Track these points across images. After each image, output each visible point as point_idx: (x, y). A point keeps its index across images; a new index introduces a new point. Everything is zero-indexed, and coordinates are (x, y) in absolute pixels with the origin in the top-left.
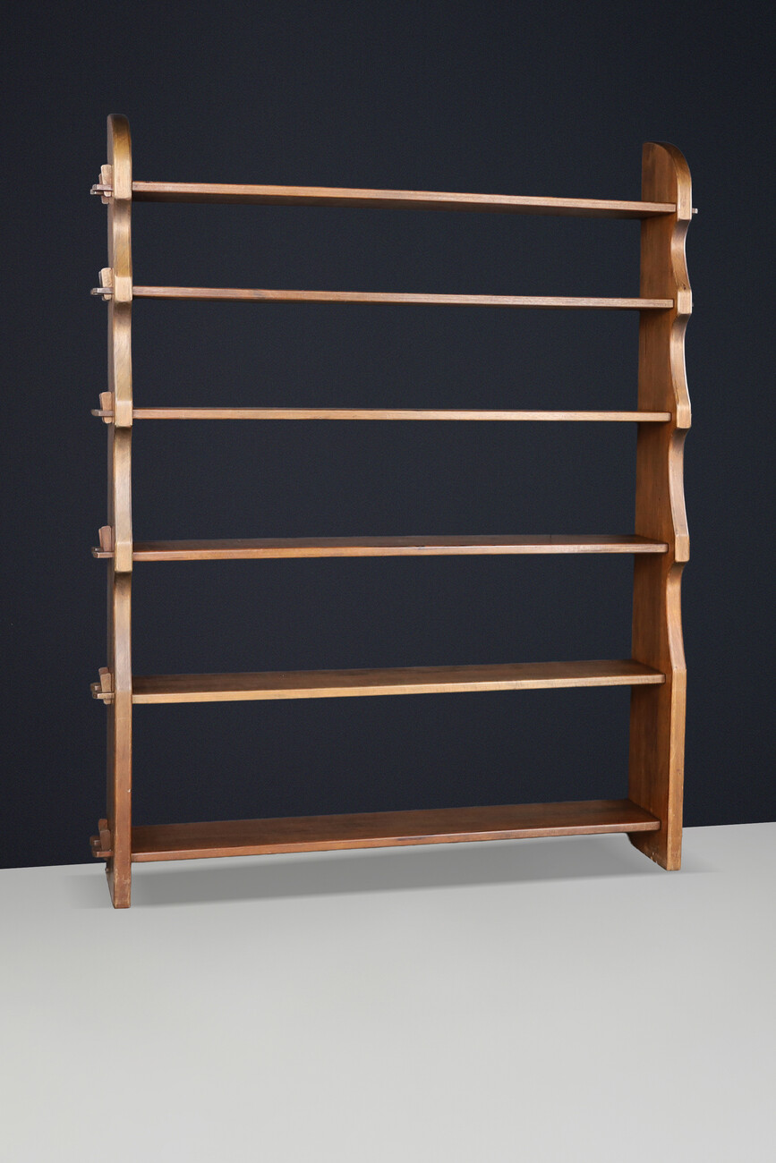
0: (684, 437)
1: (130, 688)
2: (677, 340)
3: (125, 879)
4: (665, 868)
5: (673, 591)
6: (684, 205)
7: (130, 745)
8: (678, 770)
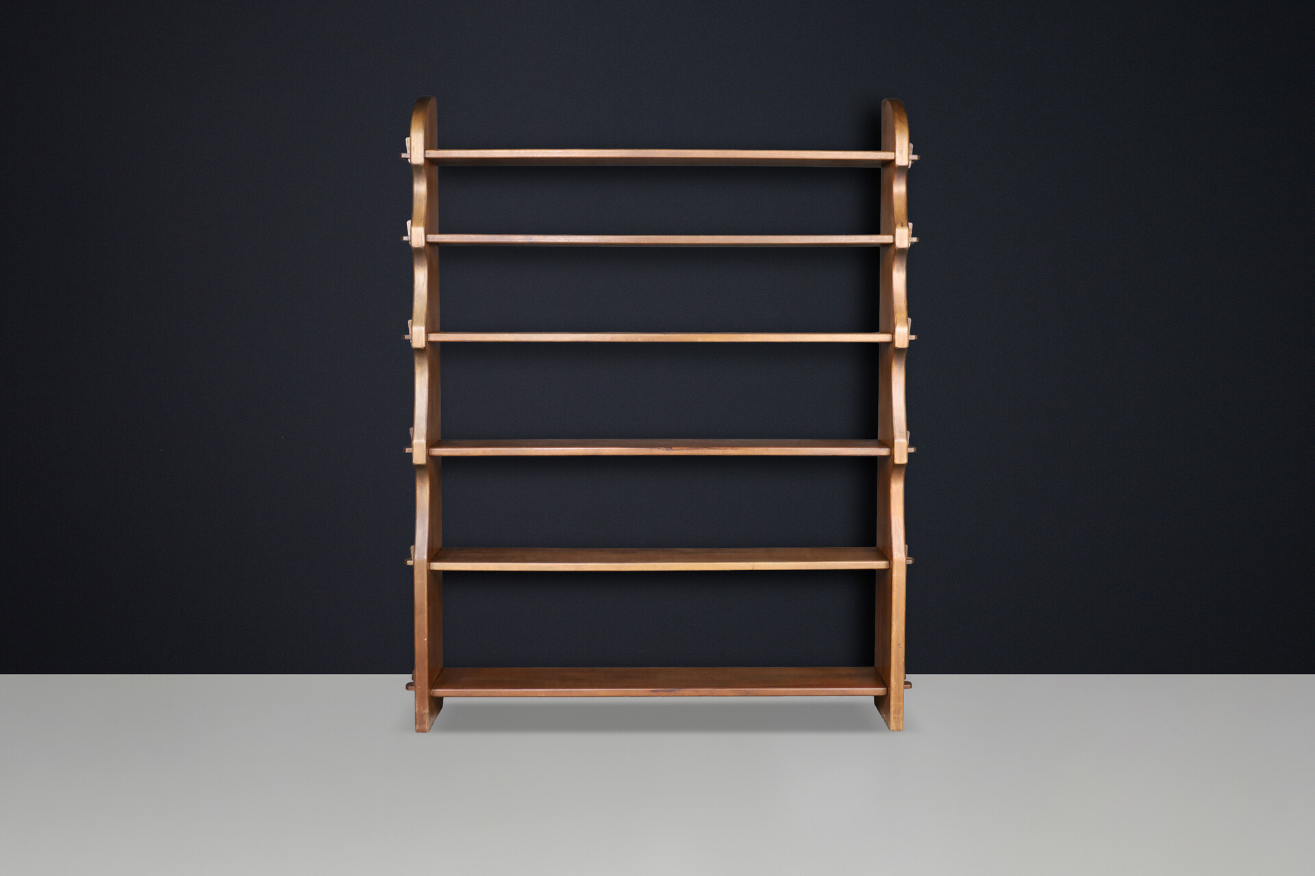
0: (904, 355)
1: (426, 557)
2: (898, 270)
3: (424, 709)
4: (889, 728)
5: (897, 489)
6: (901, 152)
7: (426, 603)
8: (899, 645)
